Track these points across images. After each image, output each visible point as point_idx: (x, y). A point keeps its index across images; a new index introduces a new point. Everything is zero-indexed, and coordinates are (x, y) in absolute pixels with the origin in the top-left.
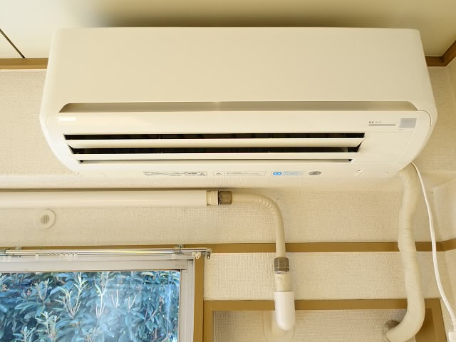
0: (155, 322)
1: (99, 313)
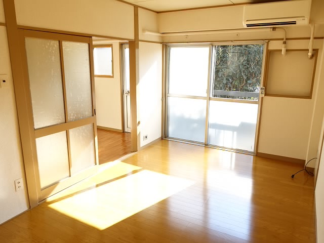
0: (254, 68)
1: (229, 64)
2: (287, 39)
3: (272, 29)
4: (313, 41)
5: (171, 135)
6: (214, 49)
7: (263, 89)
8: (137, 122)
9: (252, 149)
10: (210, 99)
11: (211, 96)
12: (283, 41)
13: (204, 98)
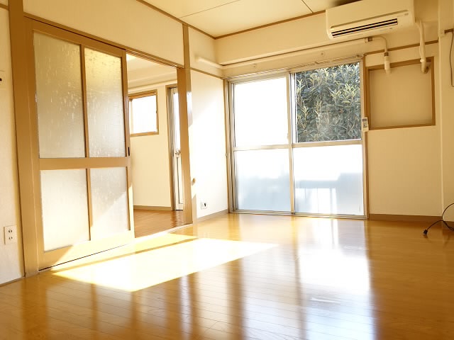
2: (389, 50)
3: (367, 40)
4: (424, 48)
5: (241, 206)
6: (292, 78)
7: (366, 120)
8: (192, 179)
9: (360, 211)
10: (293, 146)
11: (294, 142)
12: (383, 53)
13: (284, 147)
